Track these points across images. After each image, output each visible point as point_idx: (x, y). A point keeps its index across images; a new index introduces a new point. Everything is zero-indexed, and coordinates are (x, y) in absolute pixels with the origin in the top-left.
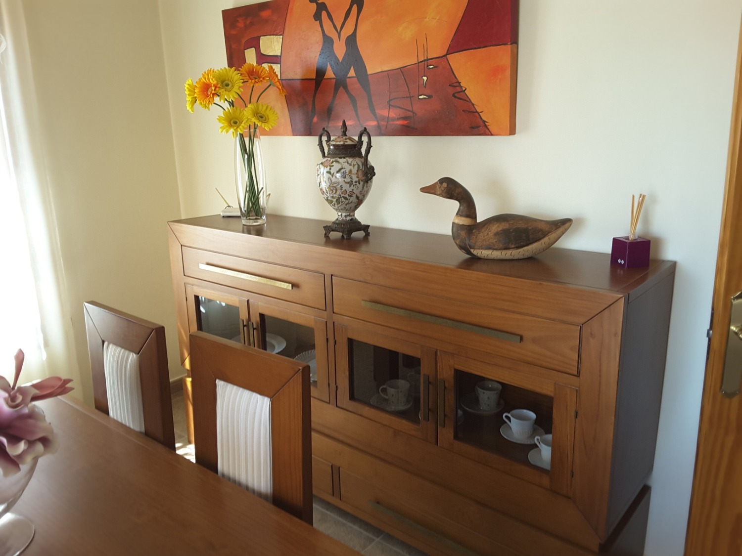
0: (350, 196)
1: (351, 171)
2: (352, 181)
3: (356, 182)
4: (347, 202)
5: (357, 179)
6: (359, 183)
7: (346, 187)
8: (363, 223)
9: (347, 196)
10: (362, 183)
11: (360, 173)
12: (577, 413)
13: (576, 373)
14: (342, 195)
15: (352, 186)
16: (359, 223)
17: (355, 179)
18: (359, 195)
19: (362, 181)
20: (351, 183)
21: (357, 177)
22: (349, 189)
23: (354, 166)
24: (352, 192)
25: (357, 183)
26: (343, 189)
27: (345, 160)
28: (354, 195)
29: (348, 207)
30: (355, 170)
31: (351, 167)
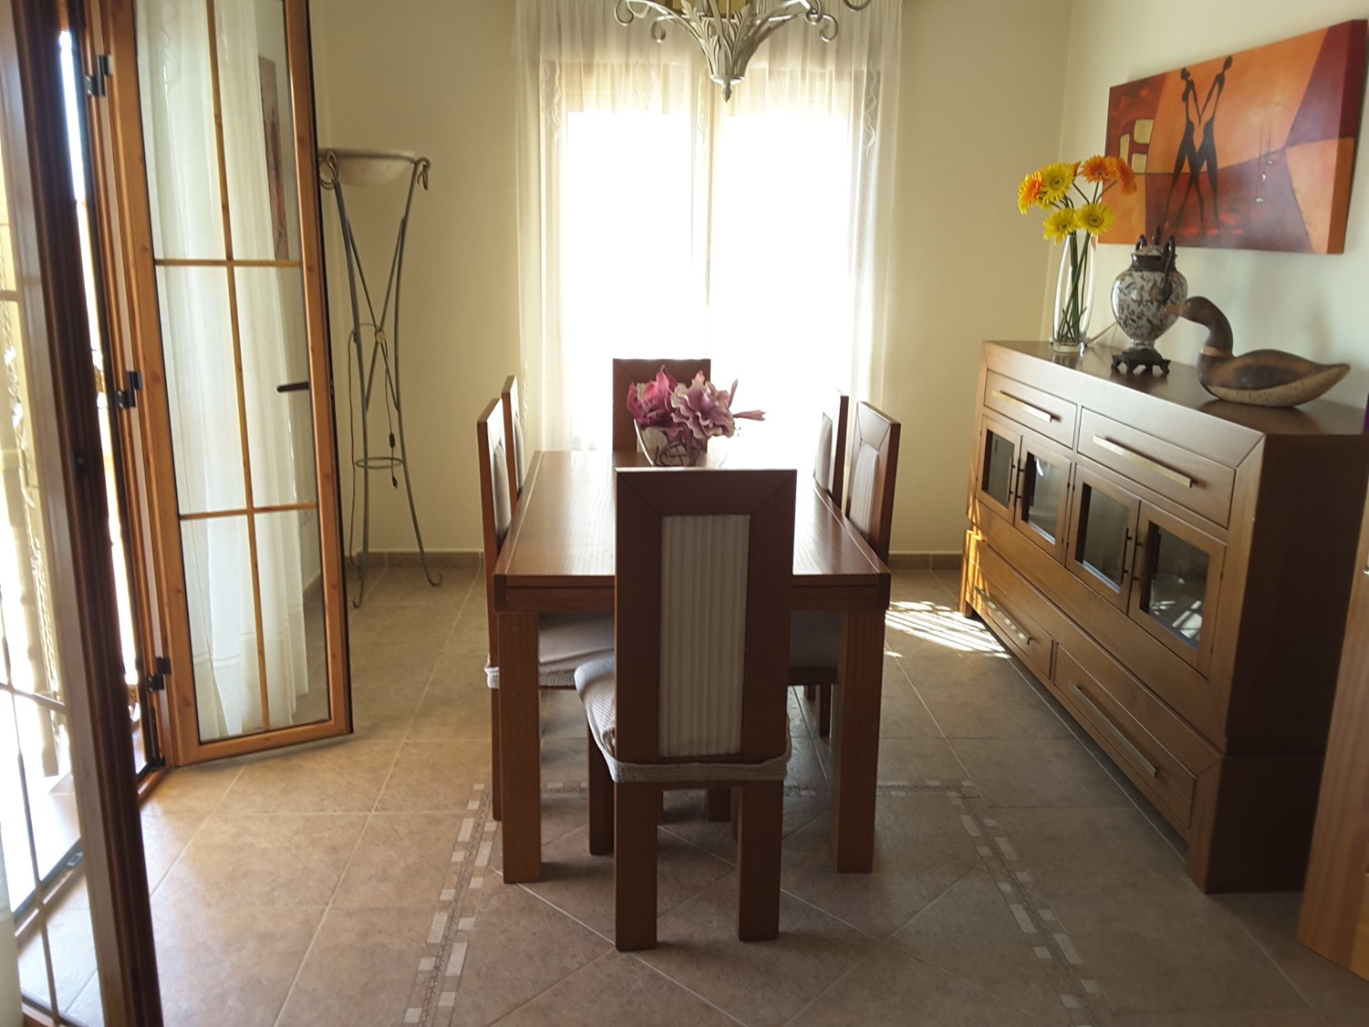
0: (1139, 318)
1: (1142, 288)
2: (1142, 300)
3: (1147, 301)
4: (1135, 325)
5: (1149, 298)
6: (1152, 303)
7: (1134, 306)
8: (1165, 357)
9: (1135, 318)
10: (1156, 304)
11: (1155, 291)
12: (1222, 575)
13: (1225, 525)
14: (1129, 316)
15: (1142, 306)
16: (1159, 356)
17: (1146, 297)
18: (1151, 318)
19: (1157, 301)
20: (1140, 302)
21: (1150, 295)
22: (1137, 310)
23: (1149, 281)
24: (1142, 313)
25: (1149, 304)
26: (1131, 309)
27: (1140, 274)
28: (1145, 319)
29: (1138, 332)
30: (1148, 286)
31: (1145, 283)
